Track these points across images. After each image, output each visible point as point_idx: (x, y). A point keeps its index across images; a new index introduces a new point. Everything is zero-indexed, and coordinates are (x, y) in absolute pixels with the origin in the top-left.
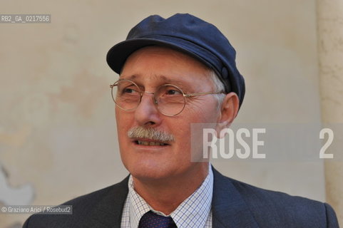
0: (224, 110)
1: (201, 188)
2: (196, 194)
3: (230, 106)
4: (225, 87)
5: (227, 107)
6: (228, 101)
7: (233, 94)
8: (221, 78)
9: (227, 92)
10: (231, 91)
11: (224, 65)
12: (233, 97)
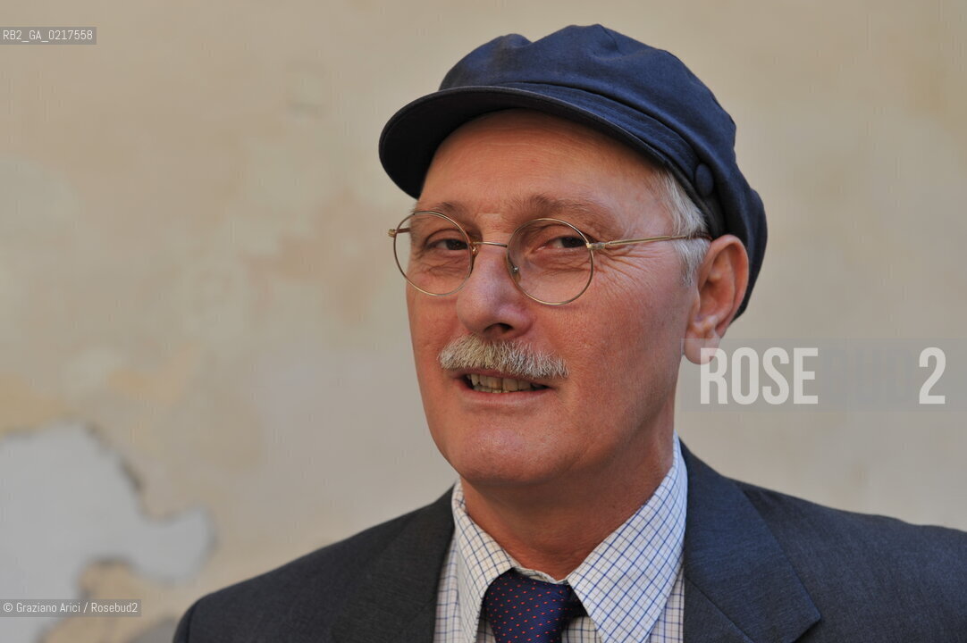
0: (708, 286)
1: (651, 503)
2: (637, 521)
3: (724, 273)
4: (707, 219)
5: (717, 275)
6: (716, 261)
7: (729, 239)
8: (695, 193)
9: (711, 234)
10: (727, 230)
11: (700, 158)
12: (732, 247)
